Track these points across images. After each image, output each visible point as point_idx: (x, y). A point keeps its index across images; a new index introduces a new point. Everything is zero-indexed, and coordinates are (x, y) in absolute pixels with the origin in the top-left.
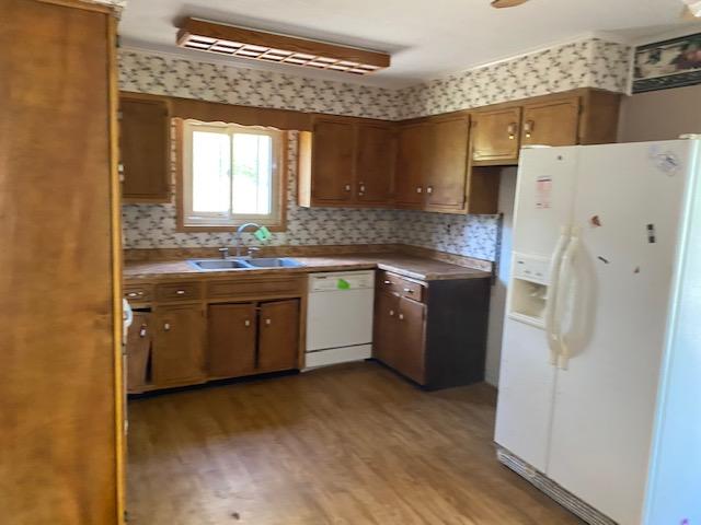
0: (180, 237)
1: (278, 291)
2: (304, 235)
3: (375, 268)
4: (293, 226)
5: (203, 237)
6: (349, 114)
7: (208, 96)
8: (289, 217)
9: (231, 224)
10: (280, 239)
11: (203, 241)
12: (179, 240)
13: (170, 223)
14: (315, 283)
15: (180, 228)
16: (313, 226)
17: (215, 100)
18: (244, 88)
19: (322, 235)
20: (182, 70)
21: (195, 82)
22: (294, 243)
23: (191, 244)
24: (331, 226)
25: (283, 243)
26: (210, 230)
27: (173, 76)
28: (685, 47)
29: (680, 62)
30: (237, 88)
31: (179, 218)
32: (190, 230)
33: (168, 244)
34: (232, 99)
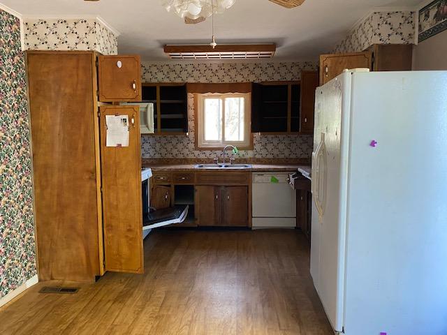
0: (197, 153)
1: (235, 182)
2: (264, 152)
3: (297, 171)
4: (258, 147)
5: (208, 153)
6: (284, 80)
7: (203, 80)
8: (255, 142)
9: (222, 146)
10: (250, 154)
11: (208, 155)
12: (196, 155)
13: (192, 146)
14: (256, 178)
15: (197, 148)
16: (270, 147)
17: (206, 82)
18: (221, 73)
19: (276, 152)
20: (190, 69)
21: (196, 74)
22: (257, 156)
23: (202, 156)
24: (281, 146)
25: (252, 157)
26: (211, 149)
27: (186, 72)
28: (439, 5)
29: (437, 16)
30: (217, 74)
31: (196, 143)
32: (201, 149)
33: (191, 156)
34: (215, 80)
